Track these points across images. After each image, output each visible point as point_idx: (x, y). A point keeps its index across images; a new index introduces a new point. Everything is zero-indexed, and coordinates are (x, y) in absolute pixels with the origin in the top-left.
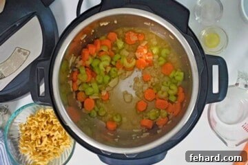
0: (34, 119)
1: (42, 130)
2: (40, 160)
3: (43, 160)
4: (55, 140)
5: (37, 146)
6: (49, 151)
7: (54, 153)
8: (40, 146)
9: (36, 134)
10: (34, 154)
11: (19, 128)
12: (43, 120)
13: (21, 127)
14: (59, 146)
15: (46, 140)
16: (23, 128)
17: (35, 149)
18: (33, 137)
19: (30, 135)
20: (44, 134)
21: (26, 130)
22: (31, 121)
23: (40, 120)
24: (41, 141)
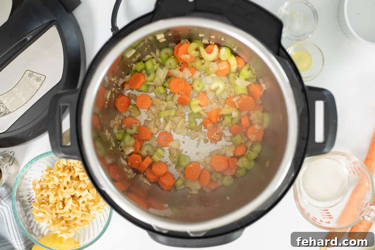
0: (53, 173)
1: (65, 188)
2: (63, 232)
3: (67, 232)
4: (83, 202)
5: (58, 211)
6: (75, 219)
7: (82, 221)
8: (62, 211)
9: (56, 195)
10: (54, 223)
11: (31, 187)
12: (65, 174)
13: (34, 184)
14: (89, 211)
15: (70, 203)
16: (38, 186)
17: (55, 216)
18: (52, 199)
19: (48, 196)
20: (67, 194)
21: (42, 189)
22: (48, 176)
23: (61, 174)
24: (64, 205)
